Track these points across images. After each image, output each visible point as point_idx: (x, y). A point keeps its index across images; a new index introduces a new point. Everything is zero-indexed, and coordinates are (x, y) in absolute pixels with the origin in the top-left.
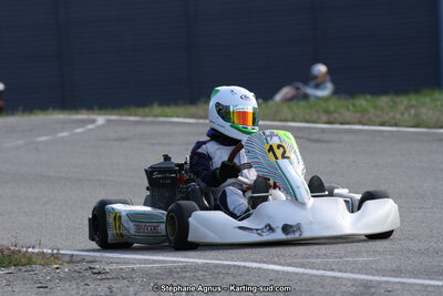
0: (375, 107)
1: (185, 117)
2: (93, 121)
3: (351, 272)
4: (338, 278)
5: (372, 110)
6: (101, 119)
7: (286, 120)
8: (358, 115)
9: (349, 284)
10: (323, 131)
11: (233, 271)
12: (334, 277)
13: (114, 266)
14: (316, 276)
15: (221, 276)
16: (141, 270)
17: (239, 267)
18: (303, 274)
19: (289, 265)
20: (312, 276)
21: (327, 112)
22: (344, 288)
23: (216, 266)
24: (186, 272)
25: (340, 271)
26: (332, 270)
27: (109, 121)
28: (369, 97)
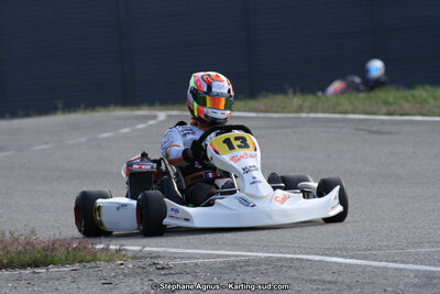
0: (434, 98)
1: (245, 111)
2: (155, 117)
3: (414, 263)
4: (401, 270)
5: (432, 102)
6: (162, 115)
7: (346, 113)
8: (418, 106)
9: (412, 275)
10: (383, 122)
11: (296, 264)
12: (396, 269)
13: (178, 262)
14: (379, 268)
15: (284, 269)
16: (205, 265)
17: (301, 260)
18: (366, 266)
19: (352, 257)
20: (375, 267)
21: (386, 103)
22: (407, 280)
23: (279, 259)
24: (249, 266)
25: (403, 262)
26: (395, 262)
27: (170, 116)
28: (428, 87)
